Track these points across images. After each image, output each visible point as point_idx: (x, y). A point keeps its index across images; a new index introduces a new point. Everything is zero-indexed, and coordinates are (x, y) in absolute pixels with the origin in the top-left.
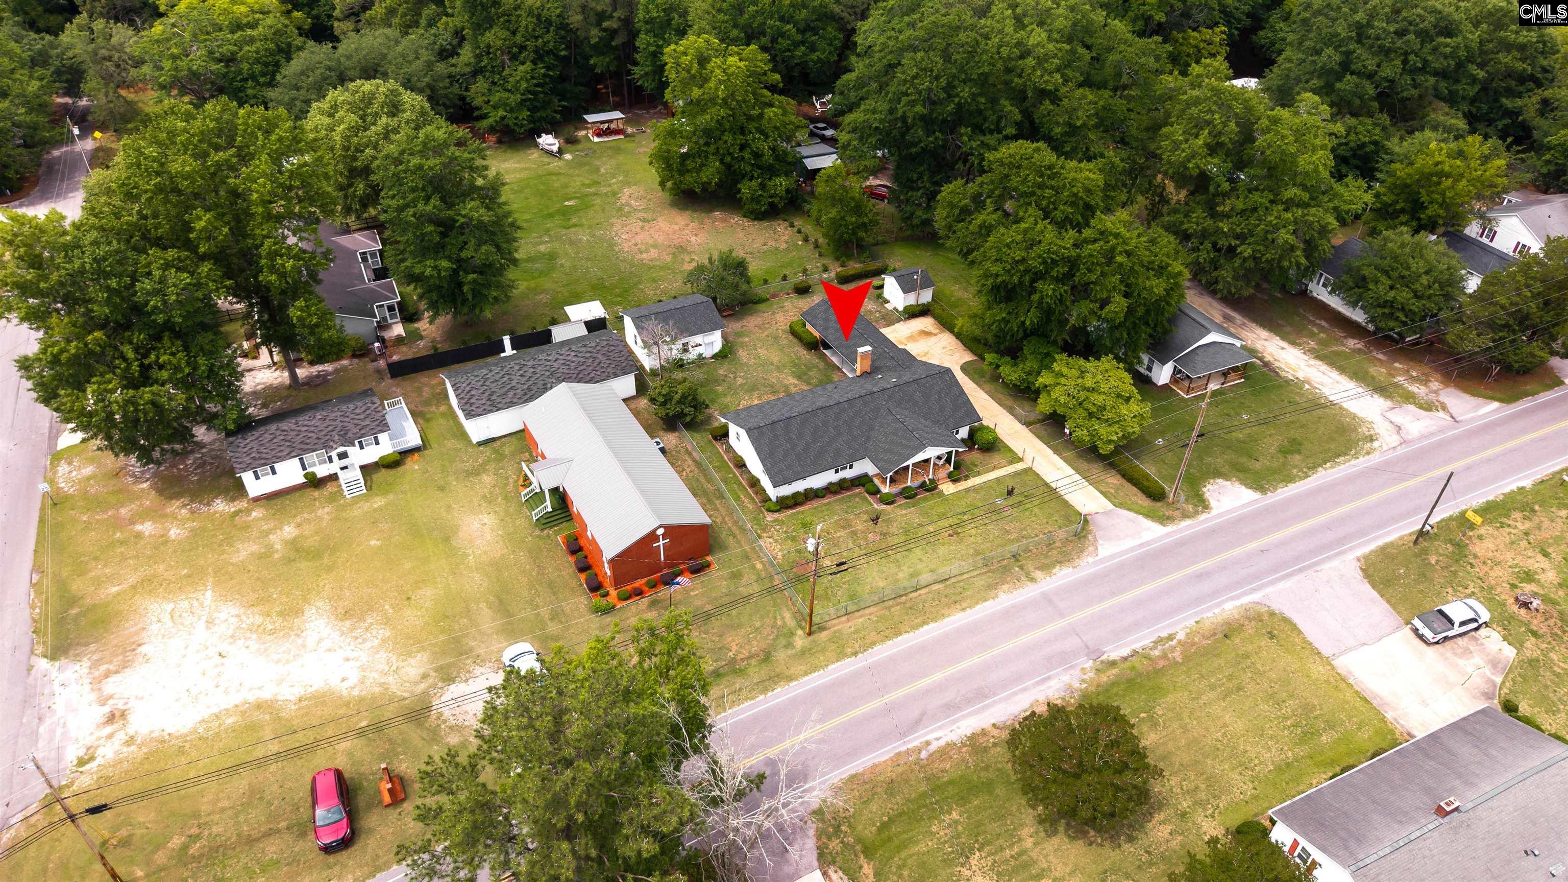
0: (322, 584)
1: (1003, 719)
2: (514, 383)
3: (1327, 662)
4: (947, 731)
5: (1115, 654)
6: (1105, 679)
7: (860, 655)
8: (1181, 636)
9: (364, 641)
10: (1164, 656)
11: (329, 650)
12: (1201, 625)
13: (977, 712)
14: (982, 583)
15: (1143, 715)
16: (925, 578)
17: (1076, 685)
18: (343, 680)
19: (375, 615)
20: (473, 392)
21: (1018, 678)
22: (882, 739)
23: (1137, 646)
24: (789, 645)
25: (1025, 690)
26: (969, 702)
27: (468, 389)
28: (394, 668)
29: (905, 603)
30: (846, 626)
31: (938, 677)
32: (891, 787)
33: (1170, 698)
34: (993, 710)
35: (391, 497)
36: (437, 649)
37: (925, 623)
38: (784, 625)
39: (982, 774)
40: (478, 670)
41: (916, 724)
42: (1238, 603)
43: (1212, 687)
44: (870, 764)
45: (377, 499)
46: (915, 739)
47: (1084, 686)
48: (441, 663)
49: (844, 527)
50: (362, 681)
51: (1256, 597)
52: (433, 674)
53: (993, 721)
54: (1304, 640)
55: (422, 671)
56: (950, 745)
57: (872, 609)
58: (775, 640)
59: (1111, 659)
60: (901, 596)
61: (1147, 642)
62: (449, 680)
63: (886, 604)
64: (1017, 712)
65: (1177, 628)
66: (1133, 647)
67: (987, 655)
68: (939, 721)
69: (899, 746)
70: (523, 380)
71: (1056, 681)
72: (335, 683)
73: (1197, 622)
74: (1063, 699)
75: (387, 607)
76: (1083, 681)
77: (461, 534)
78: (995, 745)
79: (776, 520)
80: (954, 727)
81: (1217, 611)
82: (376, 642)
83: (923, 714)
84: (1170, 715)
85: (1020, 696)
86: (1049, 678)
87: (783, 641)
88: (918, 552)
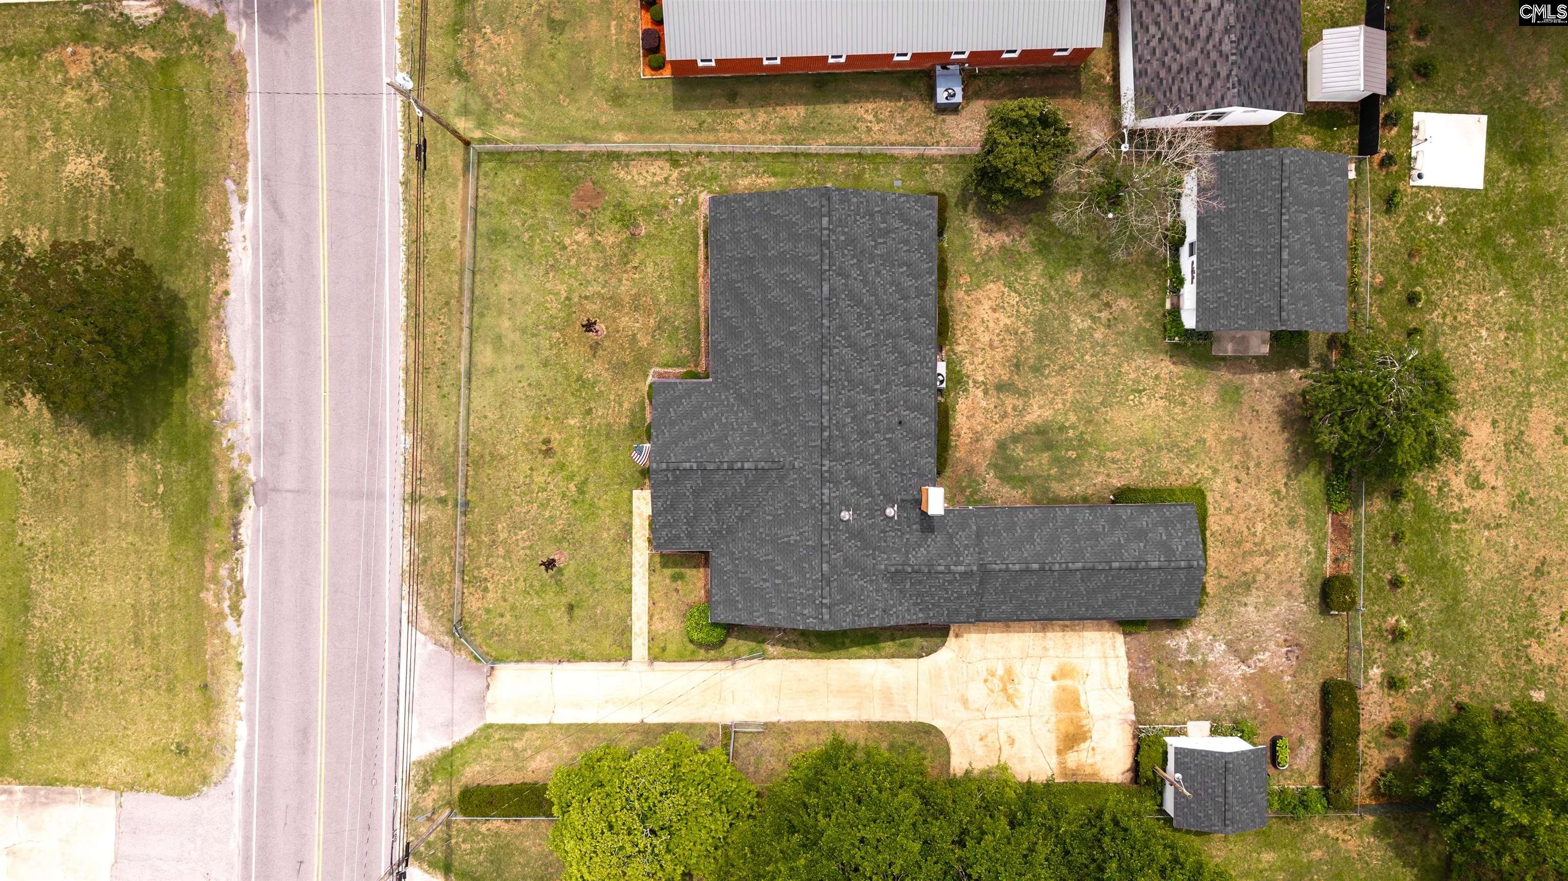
1: (230, 309)
3: (119, 787)
4: (247, 232)
5: (249, 515)
6: (221, 476)
7: (401, 189)
8: (230, 624)
10: (215, 579)
12: (233, 666)
13: (255, 284)
14: (442, 428)
15: (161, 489)
16: (486, 355)
17: (230, 433)
21: (274, 371)
22: (273, 149)
23: (246, 555)
24: (466, 110)
25: (256, 366)
26: (272, 285)
29: (459, 302)
30: (458, 199)
31: (323, 269)
32: (212, 124)
33: (165, 542)
34: (248, 307)
38: (500, 120)
39: (186, 245)
41: (273, 202)
42: (241, 746)
43: (154, 607)
44: (250, 117)
46: (256, 188)
47: (225, 443)
49: (636, 298)
51: (237, 779)
53: (233, 295)
54: (153, 787)
56: (227, 223)
57: (468, 251)
58: (484, 96)
59: (245, 508)
60: (472, 302)
61: (246, 573)
63: (468, 275)
64: (230, 333)
65: (244, 629)
66: (247, 549)
67: (323, 350)
68: (265, 231)
69: (256, 163)
71: (249, 414)
73: (240, 664)
74: (221, 402)
76: (232, 448)
78: (208, 279)
79: (695, 204)
80: (248, 243)
81: (243, 707)
83: (281, 216)
84: (147, 523)
85: (249, 354)
86: (257, 406)
87: (475, 104)
88: (537, 374)
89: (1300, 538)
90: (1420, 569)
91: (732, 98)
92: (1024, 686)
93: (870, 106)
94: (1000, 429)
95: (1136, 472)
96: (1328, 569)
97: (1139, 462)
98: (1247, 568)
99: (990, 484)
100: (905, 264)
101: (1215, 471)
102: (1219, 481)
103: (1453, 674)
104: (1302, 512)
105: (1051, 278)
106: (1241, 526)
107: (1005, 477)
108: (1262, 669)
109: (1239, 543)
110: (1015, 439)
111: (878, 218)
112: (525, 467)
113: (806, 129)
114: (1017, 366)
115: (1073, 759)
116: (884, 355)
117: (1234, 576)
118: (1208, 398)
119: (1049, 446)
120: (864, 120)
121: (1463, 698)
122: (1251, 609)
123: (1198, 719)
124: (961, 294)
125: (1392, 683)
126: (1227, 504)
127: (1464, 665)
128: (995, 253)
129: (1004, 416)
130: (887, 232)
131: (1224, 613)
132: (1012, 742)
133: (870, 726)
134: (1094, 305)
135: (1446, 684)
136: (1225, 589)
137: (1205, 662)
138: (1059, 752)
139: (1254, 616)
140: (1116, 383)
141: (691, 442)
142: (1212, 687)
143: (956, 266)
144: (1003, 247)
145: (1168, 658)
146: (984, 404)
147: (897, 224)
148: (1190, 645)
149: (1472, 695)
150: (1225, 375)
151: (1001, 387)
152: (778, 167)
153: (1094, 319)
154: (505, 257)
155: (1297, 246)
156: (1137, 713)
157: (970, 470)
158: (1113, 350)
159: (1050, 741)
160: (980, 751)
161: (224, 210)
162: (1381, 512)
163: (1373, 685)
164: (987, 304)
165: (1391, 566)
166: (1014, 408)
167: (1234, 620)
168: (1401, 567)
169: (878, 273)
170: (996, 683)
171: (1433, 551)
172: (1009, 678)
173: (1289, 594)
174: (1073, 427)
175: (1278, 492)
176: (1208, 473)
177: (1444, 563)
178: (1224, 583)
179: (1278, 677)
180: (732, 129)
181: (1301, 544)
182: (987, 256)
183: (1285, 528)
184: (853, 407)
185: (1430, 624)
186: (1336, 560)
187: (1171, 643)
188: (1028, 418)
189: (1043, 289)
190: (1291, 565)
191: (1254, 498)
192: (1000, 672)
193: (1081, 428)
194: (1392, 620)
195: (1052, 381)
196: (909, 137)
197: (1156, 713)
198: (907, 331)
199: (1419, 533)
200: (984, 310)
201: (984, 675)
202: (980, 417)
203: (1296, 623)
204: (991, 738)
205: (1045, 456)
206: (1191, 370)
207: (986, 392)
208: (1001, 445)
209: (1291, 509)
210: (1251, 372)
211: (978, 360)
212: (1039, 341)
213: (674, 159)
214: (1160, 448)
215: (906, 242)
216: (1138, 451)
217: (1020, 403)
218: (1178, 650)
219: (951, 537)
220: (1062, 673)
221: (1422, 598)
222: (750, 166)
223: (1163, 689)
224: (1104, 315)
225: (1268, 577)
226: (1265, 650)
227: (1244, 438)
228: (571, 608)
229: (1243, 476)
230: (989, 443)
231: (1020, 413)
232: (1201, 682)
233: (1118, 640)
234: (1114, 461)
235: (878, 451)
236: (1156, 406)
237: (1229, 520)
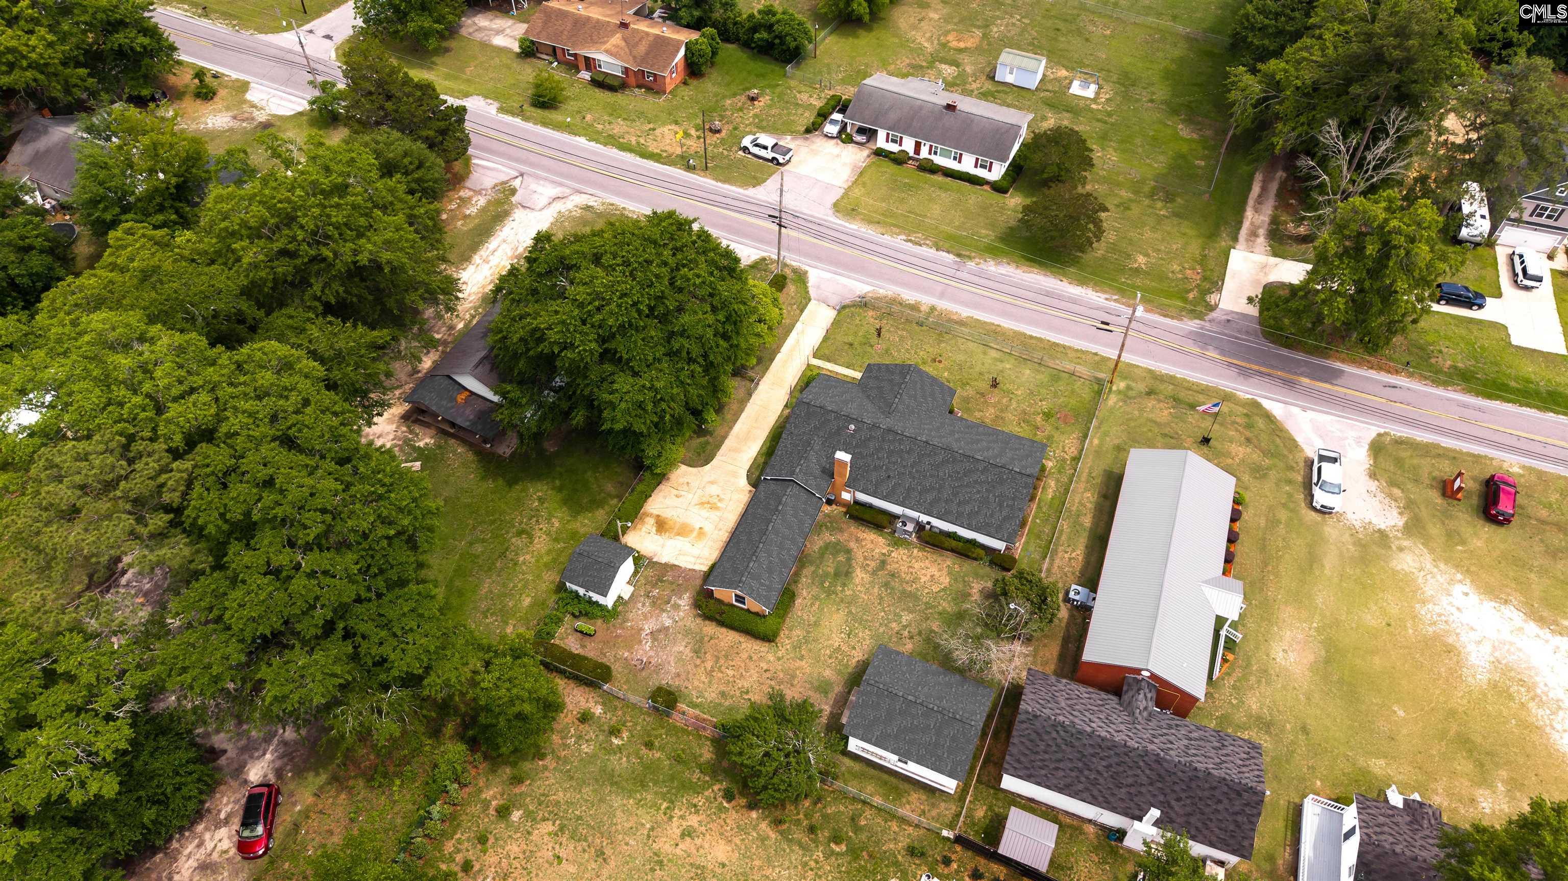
0: (1465, 702)
1: (1052, 279)
2: (1186, 742)
3: (848, 189)
4: (1089, 296)
5: (951, 257)
6: (974, 255)
8: (904, 237)
9: (1440, 615)
10: (926, 239)
11: (1472, 628)
12: (884, 233)
13: (1062, 291)
14: (963, 328)
15: (975, 237)
16: (994, 354)
17: (992, 263)
18: (1466, 594)
19: (1424, 632)
20: (1241, 762)
21: (1016, 285)
23: (933, 251)
24: (1129, 388)
25: (1021, 280)
26: (1059, 297)
27: (1244, 769)
28: (1422, 573)
29: (1028, 354)
30: (1082, 370)
33: (951, 231)
34: (1052, 286)
35: (1361, 762)
36: (1382, 563)
37: (1031, 337)
38: (1119, 400)
40: (1358, 524)
42: (847, 225)
43: (923, 221)
45: (1377, 771)
46: (1110, 305)
47: (989, 260)
48: (1383, 552)
50: (1451, 582)
51: (832, 219)
52: (1394, 548)
53: (1059, 282)
54: (842, 197)
55: (1402, 555)
57: (1052, 366)
58: (1135, 398)
59: (955, 257)
60: (1024, 359)
61: (924, 248)
62: (1382, 536)
63: (1040, 362)
64: (1040, 276)
65: (898, 241)
66: (935, 252)
70: (1172, 738)
71: (999, 270)
72: (1474, 598)
73: (883, 235)
74: (1008, 265)
75: (1411, 631)
76: (986, 261)
77: (1312, 658)
80: (1083, 294)
81: (864, 230)
82: (1430, 606)
84: (962, 230)
85: (1028, 279)
86: (1001, 273)
87: (1131, 393)
88: (977, 369)
89: (711, 695)
90: (650, 768)
91: (1105, 497)
92: (705, 513)
93: (1080, 558)
94: (859, 555)
95: (799, 614)
96: (682, 706)
97: (805, 617)
98: (708, 656)
99: (828, 537)
100: (979, 510)
101: (779, 659)
102: (772, 659)
103: (566, 761)
104: (727, 703)
105: (940, 614)
106: (737, 662)
107: (827, 546)
108: (641, 642)
109: (726, 657)
110: (849, 560)
111: (1010, 503)
112: (930, 350)
113: (1076, 524)
114: (893, 575)
115: (650, 521)
116: (931, 480)
117: (707, 646)
118: (827, 673)
119: (837, 574)
120: (1074, 551)
121: (549, 761)
122: (682, 649)
123: (632, 595)
124: (949, 563)
125: (585, 718)
126: (755, 658)
127: (569, 771)
128: (967, 589)
129: (865, 558)
130: (1001, 505)
131: (687, 632)
132: (677, 496)
133: (725, 437)
134: (914, 631)
135: (563, 753)
136: (702, 638)
137: (664, 611)
138: (658, 516)
139: (676, 649)
140: (860, 624)
141: (919, 386)
142: (647, 609)
143: (968, 566)
144: (970, 595)
145: (678, 590)
146: (877, 551)
147: (1004, 513)
148: (679, 606)
149: (545, 768)
150: (838, 689)
151: (883, 563)
152: (1057, 502)
153: (905, 627)
154: (1043, 377)
155: (913, 711)
156: (656, 563)
157: (841, 530)
158: (881, 630)
159: (667, 514)
160: (681, 480)
161: (1105, 292)
162: (701, 756)
163: (591, 704)
164: (937, 574)
165: (661, 749)
166: (868, 565)
167: (680, 636)
168: (657, 755)
169: (978, 492)
170: (715, 500)
171: (656, 783)
172: (713, 507)
173: (678, 675)
174: (843, 590)
175: (747, 692)
176: (780, 654)
177: (643, 785)
178: (706, 639)
179: (630, 649)
180: (1086, 490)
181: (706, 694)
182: (967, 584)
183: (722, 688)
184: (908, 452)
185: (608, 760)
186: (684, 713)
187: (686, 596)
188: (858, 571)
189: (935, 607)
190: (696, 683)
191: (751, 676)
192: (719, 505)
193: (840, 595)
194: (625, 735)
195: (876, 590)
196: (1055, 569)
197: (650, 572)
198: (940, 499)
199: (672, 778)
200: (934, 570)
201: (722, 496)
202: (869, 546)
203: (657, 673)
204: (686, 488)
205: (831, 570)
206: (850, 670)
207: (884, 554)
208: (848, 551)
209: (732, 697)
210: (833, 707)
211: (905, 558)
212: (904, 592)
213: (1076, 459)
214: (808, 632)
215: (992, 516)
216: (813, 619)
217: (869, 569)
218: (680, 598)
219: (815, 478)
220: (701, 533)
221: (628, 761)
222: (1062, 490)
223: (662, 581)
224: (906, 633)
225: (696, 666)
226: (651, 648)
227: (792, 685)
228: (851, 345)
229: (768, 675)
230: (853, 545)
231: (864, 567)
232: (654, 604)
233: (705, 568)
234: (812, 605)
235: (878, 458)
236: (836, 641)
237: (744, 655)
